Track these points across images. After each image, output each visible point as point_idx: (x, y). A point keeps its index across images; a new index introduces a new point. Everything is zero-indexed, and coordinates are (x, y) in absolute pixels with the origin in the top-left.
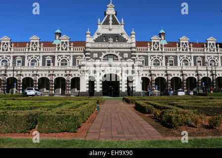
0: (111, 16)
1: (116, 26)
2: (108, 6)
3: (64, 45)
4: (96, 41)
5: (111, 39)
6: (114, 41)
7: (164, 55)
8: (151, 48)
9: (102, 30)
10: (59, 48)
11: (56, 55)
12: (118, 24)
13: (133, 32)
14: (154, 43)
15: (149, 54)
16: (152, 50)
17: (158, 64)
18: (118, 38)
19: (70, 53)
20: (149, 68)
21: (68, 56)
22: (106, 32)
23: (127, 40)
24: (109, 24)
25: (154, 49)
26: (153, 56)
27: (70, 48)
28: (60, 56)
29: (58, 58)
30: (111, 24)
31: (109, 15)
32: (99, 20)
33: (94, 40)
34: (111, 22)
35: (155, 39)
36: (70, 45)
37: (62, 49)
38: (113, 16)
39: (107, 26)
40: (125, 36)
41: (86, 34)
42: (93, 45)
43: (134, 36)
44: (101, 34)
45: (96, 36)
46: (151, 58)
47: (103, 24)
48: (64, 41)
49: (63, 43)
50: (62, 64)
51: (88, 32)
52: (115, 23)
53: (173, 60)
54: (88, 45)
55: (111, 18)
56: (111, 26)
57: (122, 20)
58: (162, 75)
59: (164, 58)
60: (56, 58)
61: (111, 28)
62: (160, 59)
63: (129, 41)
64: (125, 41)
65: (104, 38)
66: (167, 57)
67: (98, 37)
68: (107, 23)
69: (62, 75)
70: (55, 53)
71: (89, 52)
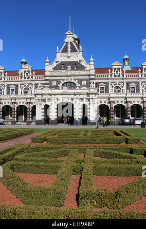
0: (69, 44)
1: (74, 54)
2: (66, 33)
3: (27, 74)
4: (55, 69)
5: (69, 67)
6: (73, 68)
7: (125, 81)
8: (111, 75)
9: (61, 58)
10: (21, 77)
11: (19, 83)
12: (77, 51)
13: (92, 59)
14: (115, 69)
15: (110, 81)
16: (113, 76)
17: (119, 91)
18: (76, 65)
19: (32, 81)
20: (108, 96)
21: (30, 84)
22: (65, 59)
23: (86, 67)
24: (67, 52)
25: (115, 76)
26: (113, 83)
27: (32, 77)
28: (23, 84)
29: (21, 86)
30: (69, 51)
31: (67, 43)
32: (58, 48)
33: (53, 68)
34: (69, 49)
35: (116, 65)
36: (32, 74)
37: (25, 78)
38: (71, 43)
39: (66, 54)
40: (84, 63)
41: (45, 62)
42: (52, 73)
43: (92, 63)
44: (60, 62)
45: (55, 64)
46: (111, 85)
47: (62, 52)
48: (27, 70)
49: (25, 71)
50: (25, 92)
51: (47, 60)
52: (73, 50)
53: (135, 86)
54: (47, 73)
55: (69, 46)
56: (69, 54)
57: (81, 47)
58: (122, 102)
59: (125, 84)
60: (19, 86)
61: (69, 55)
62: (122, 86)
63: (88, 68)
64: (83, 68)
65: (63, 66)
66: (128, 84)
67: (57, 65)
68: (65, 50)
69: (23, 103)
70: (18, 81)
71: (48, 80)
